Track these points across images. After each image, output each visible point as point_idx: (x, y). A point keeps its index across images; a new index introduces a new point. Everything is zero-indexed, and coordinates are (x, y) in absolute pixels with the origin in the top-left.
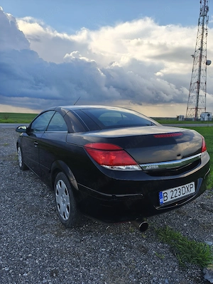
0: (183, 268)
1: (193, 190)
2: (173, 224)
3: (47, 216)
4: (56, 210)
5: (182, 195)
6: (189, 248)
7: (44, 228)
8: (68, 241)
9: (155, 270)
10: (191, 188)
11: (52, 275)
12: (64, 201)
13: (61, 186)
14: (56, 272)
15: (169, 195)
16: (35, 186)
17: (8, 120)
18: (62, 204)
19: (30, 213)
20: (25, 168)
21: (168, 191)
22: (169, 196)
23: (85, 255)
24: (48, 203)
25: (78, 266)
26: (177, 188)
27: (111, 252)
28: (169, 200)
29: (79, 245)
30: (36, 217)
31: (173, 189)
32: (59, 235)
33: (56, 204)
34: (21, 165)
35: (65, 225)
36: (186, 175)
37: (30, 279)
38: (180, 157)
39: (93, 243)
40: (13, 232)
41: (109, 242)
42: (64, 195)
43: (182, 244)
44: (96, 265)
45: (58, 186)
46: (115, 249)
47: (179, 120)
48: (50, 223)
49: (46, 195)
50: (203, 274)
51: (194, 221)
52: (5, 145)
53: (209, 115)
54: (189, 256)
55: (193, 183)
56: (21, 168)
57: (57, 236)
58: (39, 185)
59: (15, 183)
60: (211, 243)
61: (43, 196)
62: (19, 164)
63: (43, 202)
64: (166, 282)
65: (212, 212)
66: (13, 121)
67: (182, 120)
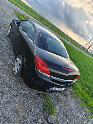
0: (43, 111)
1: (63, 90)
3: (8, 66)
5: (58, 90)
6: (50, 106)
7: (5, 71)
8: (11, 82)
9: (34, 108)
14: (2, 92)
16: (9, 48)
18: (16, 66)
19: (2, 61)
20: (9, 36)
22: (54, 89)
23: (15, 90)
24: (11, 60)
25: (10, 94)
27: (24, 94)
29: (15, 85)
30: (4, 64)
32: (9, 77)
34: (8, 34)
35: (13, 74)
39: (20, 87)
41: (25, 90)
42: (18, 64)
43: (48, 103)
44: (16, 96)
45: (18, 59)
46: (26, 93)
48: (8, 70)
50: (48, 116)
52: (5, 17)
53: (92, 52)
54: (48, 108)
55: (64, 88)
56: (7, 35)
58: (11, 49)
59: (2, 42)
60: (57, 107)
61: (11, 55)
62: (7, 32)
63: (9, 59)
64: (36, 114)
65: (65, 95)
66: (14, 3)
67: (82, 47)
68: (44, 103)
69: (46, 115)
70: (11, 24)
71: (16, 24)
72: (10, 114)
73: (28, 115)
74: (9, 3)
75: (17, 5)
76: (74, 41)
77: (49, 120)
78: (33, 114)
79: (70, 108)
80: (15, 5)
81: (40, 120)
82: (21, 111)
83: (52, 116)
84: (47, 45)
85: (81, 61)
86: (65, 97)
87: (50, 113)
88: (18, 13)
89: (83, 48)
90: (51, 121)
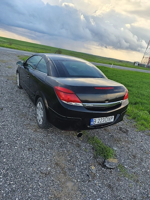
1: (112, 120)
2: (99, 136)
3: (31, 119)
4: (36, 117)
5: (105, 122)
7: (28, 126)
8: (40, 135)
9: (80, 156)
10: (111, 119)
11: (29, 150)
12: (40, 114)
13: (40, 105)
14: (31, 149)
15: (97, 121)
16: (25, 100)
17: (12, 46)
18: (39, 115)
19: (21, 117)
20: (20, 87)
21: (97, 119)
23: (47, 143)
24: (32, 112)
25: (43, 148)
26: (102, 118)
27: (61, 144)
28: (97, 123)
29: (45, 138)
30: (24, 120)
31: (100, 118)
32: (36, 131)
33: (36, 114)
34: (18, 85)
35: (40, 127)
36: (108, 112)
37: (18, 150)
38: (107, 102)
39: (53, 138)
40: (11, 125)
41: (61, 139)
42: (41, 110)
43: (99, 147)
44: (52, 149)
45: (38, 105)
46: (64, 143)
47: (136, 65)
48: (32, 124)
49: (31, 107)
50: (104, 162)
51: (111, 136)
52: (9, 68)
54: (101, 152)
55: (113, 116)
56: (18, 87)
57: (34, 131)
58: (28, 100)
59: (14, 96)
60: (115, 149)
61: (30, 107)
62: (17, 84)
63: (29, 112)
64: (85, 162)
65: (125, 132)
66: (16, 47)
67: (137, 65)
68: (93, 149)
69: (100, 160)
70: (17, 71)
71: (23, 67)
72: (49, 169)
73: (74, 165)
74: (9, 51)
75: (19, 48)
76: (121, 61)
77: (107, 166)
78: (82, 163)
79: (137, 145)
80: (18, 49)
81: (93, 167)
82: (63, 163)
83: (111, 160)
84: (67, 72)
85: (142, 83)
86: (124, 135)
87: (106, 157)
88: (24, 57)
89: (140, 65)
90: (110, 165)
